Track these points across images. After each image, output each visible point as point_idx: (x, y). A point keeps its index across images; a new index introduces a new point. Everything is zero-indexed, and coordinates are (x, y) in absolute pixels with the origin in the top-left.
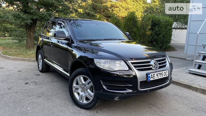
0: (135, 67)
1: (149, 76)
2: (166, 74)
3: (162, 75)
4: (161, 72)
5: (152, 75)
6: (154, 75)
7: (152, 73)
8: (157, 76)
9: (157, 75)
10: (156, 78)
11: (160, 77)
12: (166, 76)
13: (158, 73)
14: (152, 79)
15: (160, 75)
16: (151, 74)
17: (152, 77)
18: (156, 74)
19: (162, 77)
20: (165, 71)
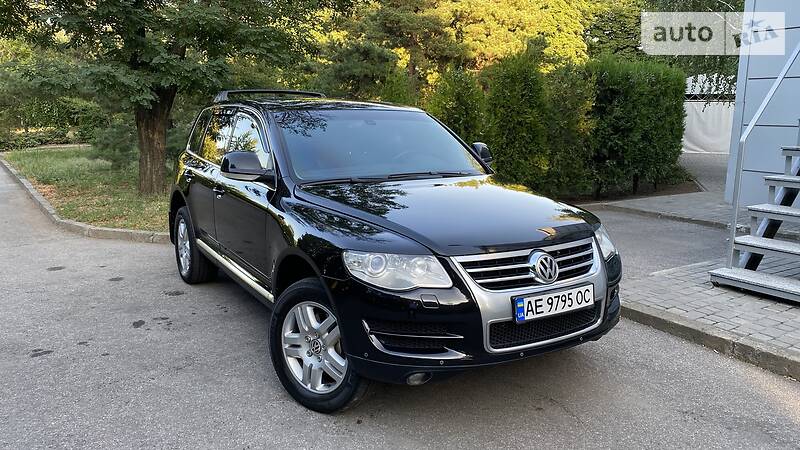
0: (474, 276)
1: (520, 305)
2: (583, 297)
3: (569, 302)
4: (566, 293)
5: (530, 302)
6: (539, 303)
7: (529, 295)
8: (552, 304)
9: (550, 301)
10: (546, 311)
11: (561, 309)
12: (584, 305)
13: (552, 295)
14: (530, 316)
15: (561, 304)
16: (526, 300)
17: (532, 310)
18: (545, 297)
19: (567, 309)
20: (583, 289)
